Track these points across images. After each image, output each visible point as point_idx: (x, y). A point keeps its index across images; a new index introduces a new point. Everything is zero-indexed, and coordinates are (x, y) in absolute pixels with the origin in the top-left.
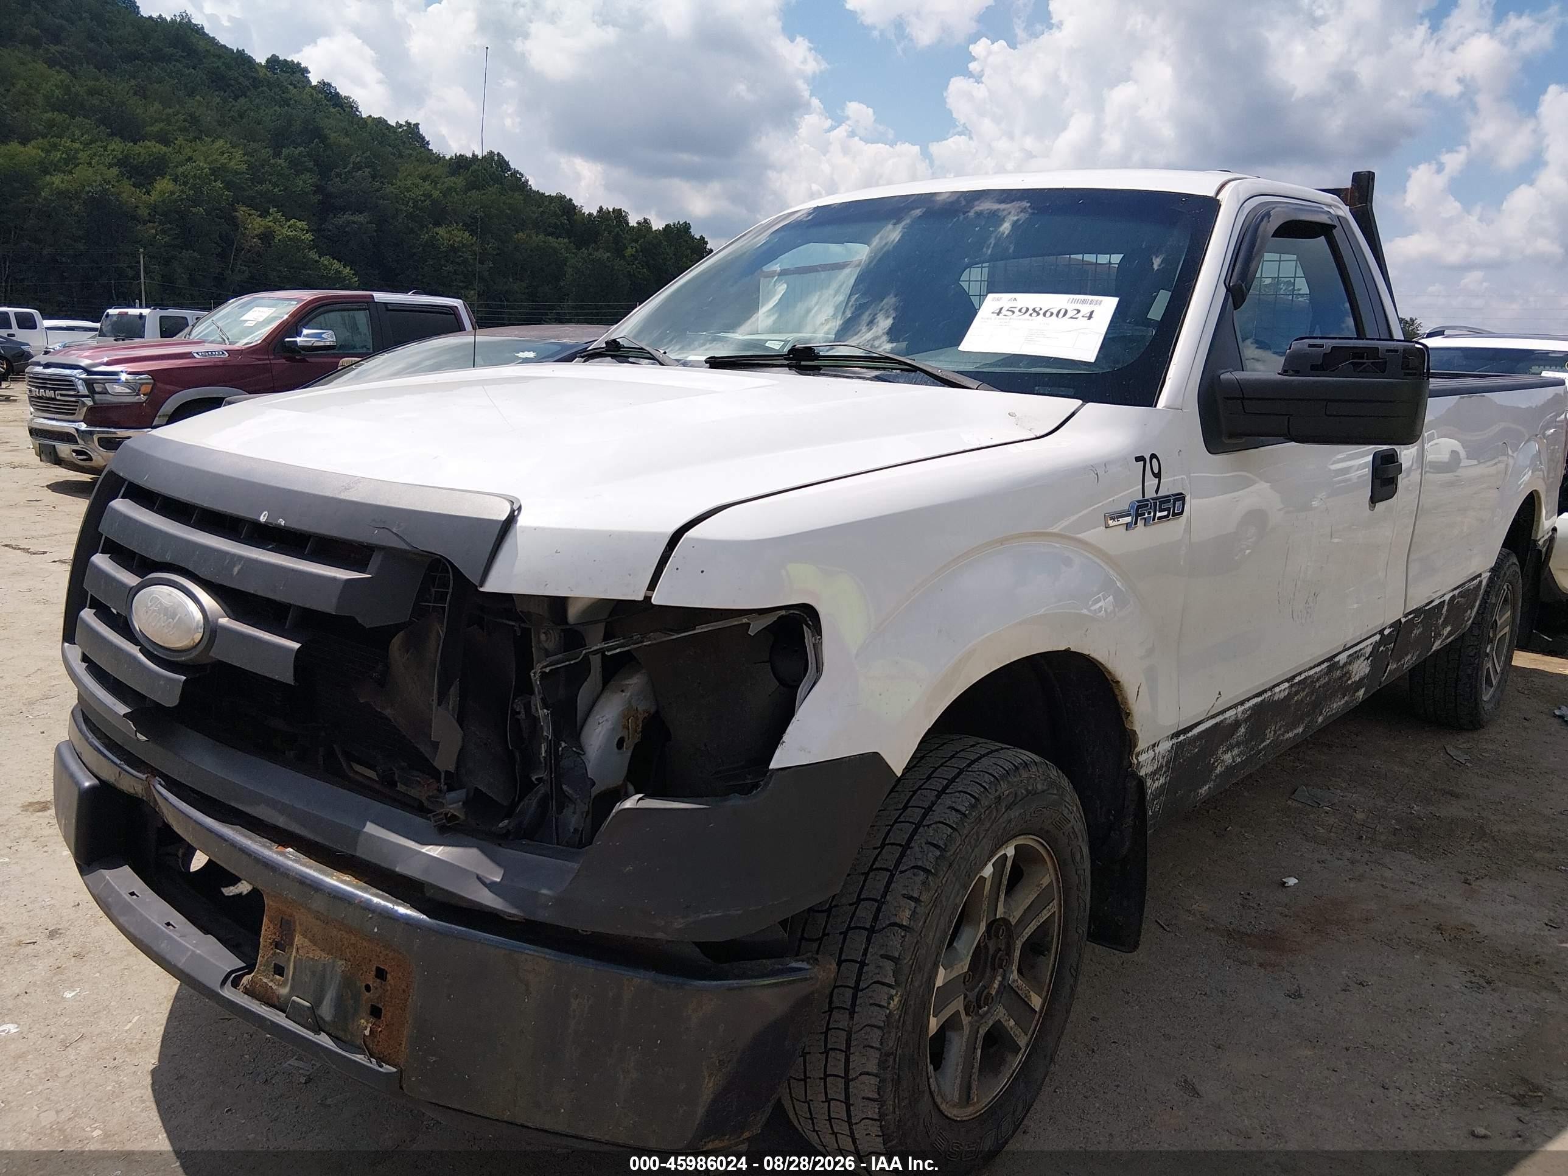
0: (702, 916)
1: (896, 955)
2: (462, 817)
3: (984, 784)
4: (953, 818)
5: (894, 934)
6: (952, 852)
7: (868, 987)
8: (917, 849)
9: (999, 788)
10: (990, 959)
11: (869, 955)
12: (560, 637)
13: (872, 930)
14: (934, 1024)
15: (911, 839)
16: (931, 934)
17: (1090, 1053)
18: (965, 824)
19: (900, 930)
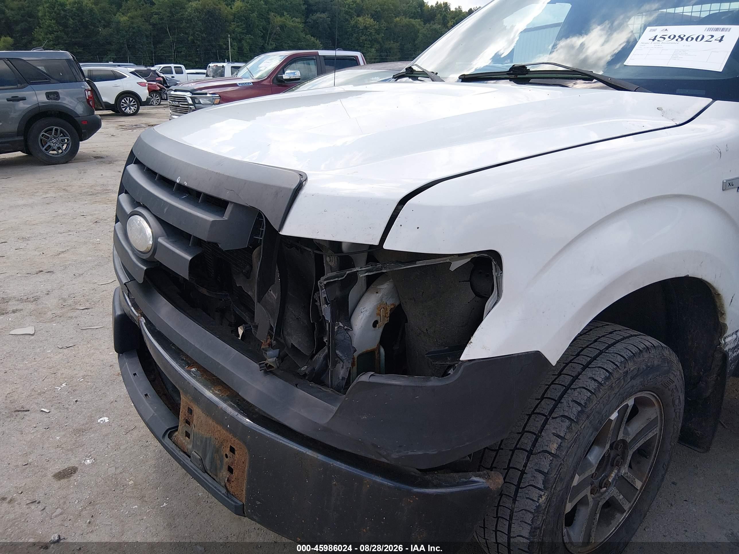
0: (410, 453)
1: (546, 471)
2: (275, 367)
3: (617, 363)
4: (593, 385)
5: (545, 458)
6: (589, 409)
7: (525, 487)
8: (565, 404)
9: (627, 366)
10: (610, 460)
11: (527, 468)
12: (337, 259)
13: (530, 453)
14: (569, 507)
15: (561, 397)
16: (571, 459)
17: (669, 506)
18: (601, 390)
19: (550, 456)
